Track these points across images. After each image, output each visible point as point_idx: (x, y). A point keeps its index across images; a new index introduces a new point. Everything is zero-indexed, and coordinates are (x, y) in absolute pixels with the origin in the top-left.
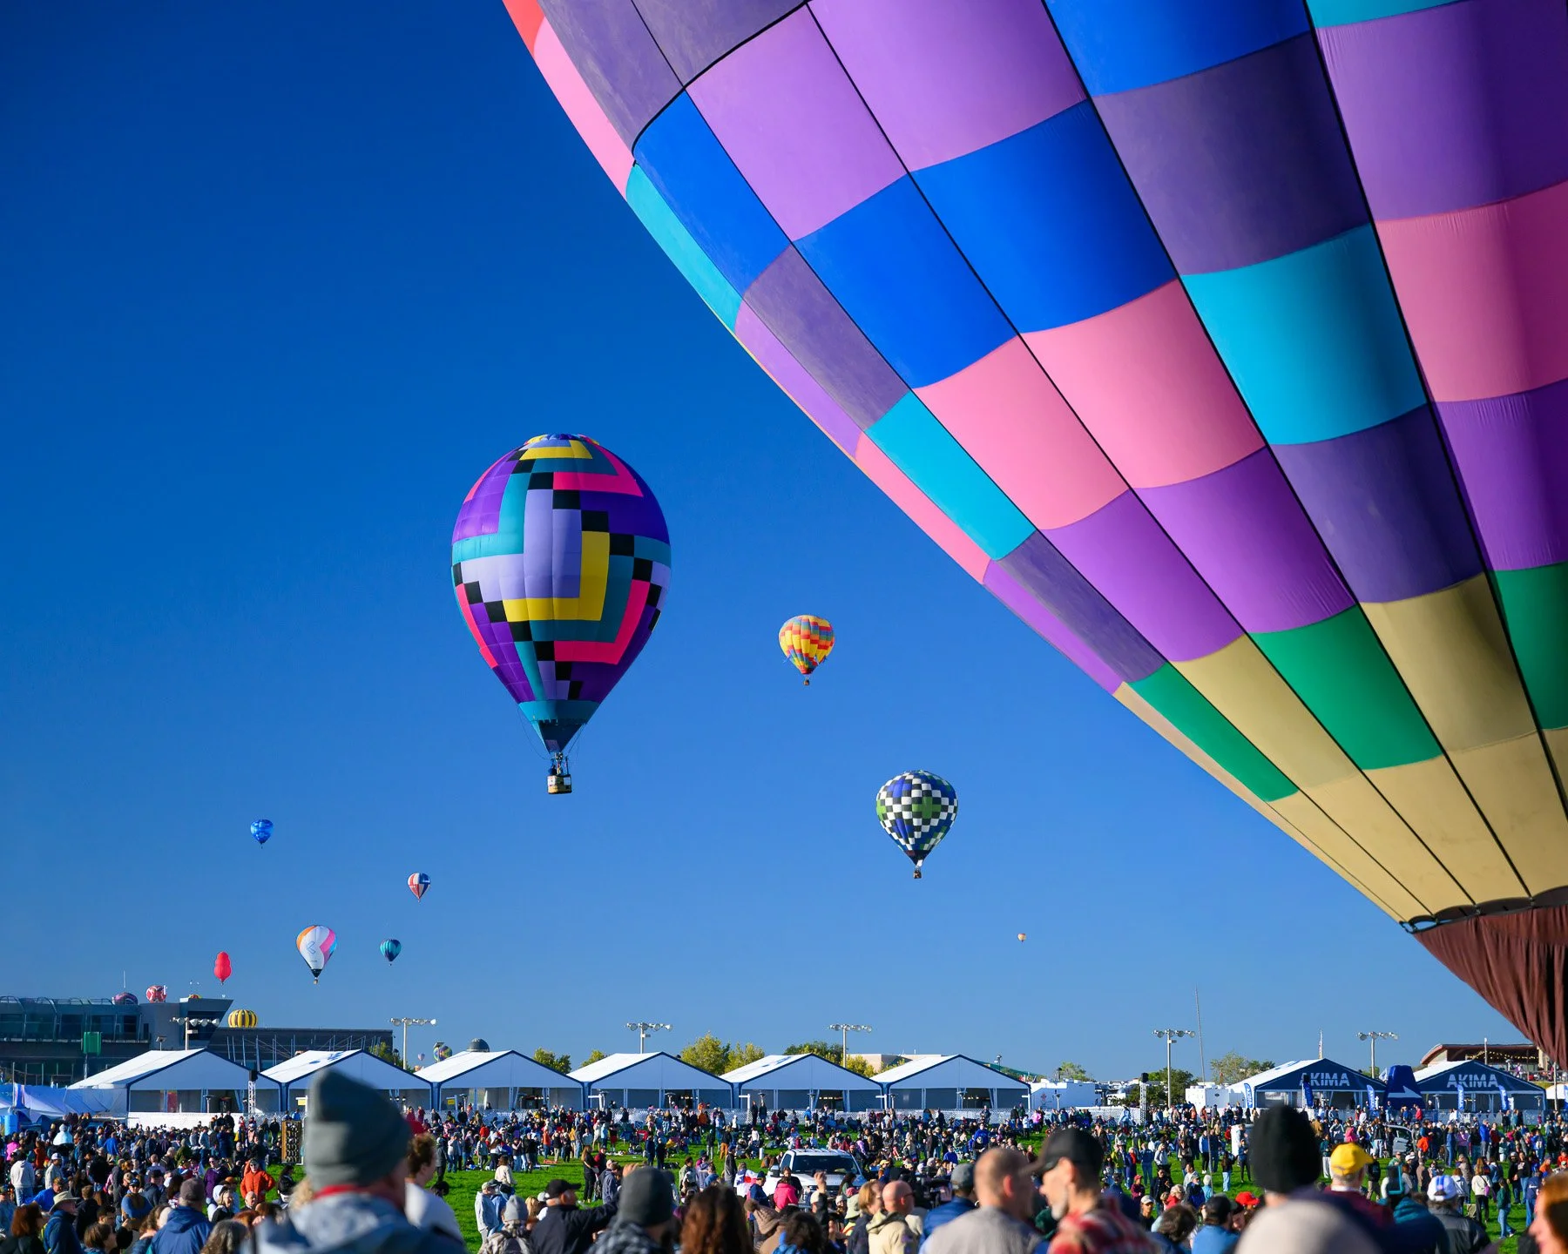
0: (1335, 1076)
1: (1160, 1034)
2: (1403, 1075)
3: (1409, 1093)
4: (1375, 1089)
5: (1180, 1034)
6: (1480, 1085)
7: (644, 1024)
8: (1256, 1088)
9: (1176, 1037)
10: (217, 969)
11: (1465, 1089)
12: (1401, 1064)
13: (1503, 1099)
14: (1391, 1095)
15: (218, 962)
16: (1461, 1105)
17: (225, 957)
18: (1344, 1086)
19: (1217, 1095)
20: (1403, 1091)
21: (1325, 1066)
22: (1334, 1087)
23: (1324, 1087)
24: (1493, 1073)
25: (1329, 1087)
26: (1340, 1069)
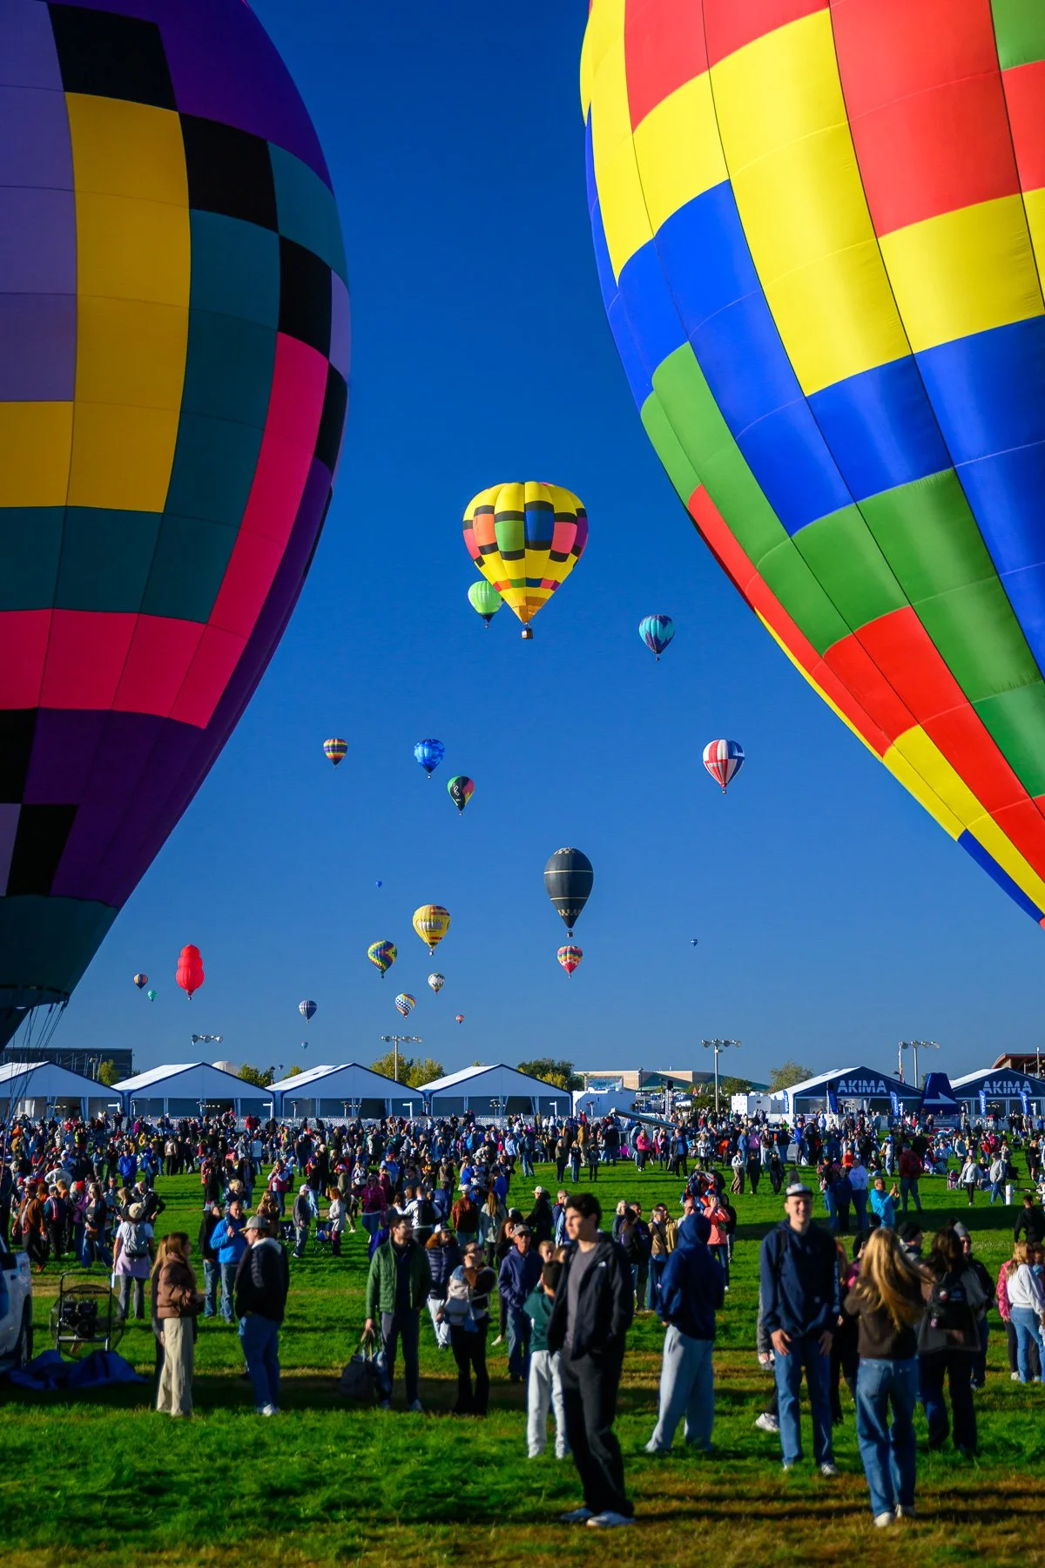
0: (873, 1083)
1: (707, 1044)
2: (938, 1082)
3: (944, 1100)
4: (898, 1096)
5: (727, 1044)
6: (1014, 1091)
7: (194, 1036)
8: (795, 1095)
9: (722, 1047)
10: (181, 974)
11: (987, 1094)
12: (937, 1071)
13: (1025, 1105)
14: (927, 1101)
15: (182, 961)
16: (983, 1111)
17: (193, 953)
18: (882, 1093)
19: (759, 1102)
20: (938, 1097)
21: (863, 1074)
22: (871, 1094)
23: (862, 1094)
24: (1027, 1080)
25: (866, 1094)
26: (876, 1077)
